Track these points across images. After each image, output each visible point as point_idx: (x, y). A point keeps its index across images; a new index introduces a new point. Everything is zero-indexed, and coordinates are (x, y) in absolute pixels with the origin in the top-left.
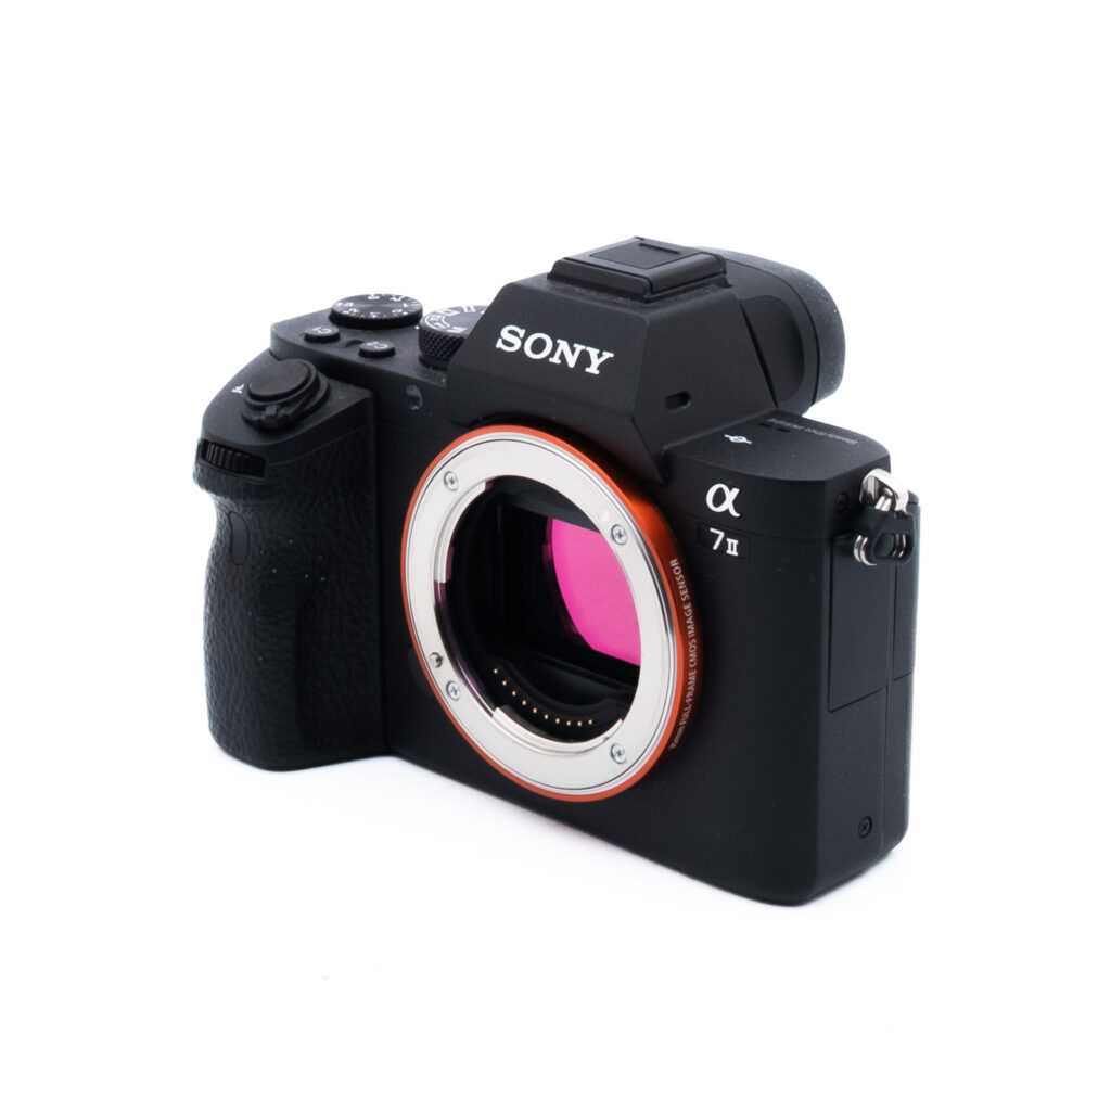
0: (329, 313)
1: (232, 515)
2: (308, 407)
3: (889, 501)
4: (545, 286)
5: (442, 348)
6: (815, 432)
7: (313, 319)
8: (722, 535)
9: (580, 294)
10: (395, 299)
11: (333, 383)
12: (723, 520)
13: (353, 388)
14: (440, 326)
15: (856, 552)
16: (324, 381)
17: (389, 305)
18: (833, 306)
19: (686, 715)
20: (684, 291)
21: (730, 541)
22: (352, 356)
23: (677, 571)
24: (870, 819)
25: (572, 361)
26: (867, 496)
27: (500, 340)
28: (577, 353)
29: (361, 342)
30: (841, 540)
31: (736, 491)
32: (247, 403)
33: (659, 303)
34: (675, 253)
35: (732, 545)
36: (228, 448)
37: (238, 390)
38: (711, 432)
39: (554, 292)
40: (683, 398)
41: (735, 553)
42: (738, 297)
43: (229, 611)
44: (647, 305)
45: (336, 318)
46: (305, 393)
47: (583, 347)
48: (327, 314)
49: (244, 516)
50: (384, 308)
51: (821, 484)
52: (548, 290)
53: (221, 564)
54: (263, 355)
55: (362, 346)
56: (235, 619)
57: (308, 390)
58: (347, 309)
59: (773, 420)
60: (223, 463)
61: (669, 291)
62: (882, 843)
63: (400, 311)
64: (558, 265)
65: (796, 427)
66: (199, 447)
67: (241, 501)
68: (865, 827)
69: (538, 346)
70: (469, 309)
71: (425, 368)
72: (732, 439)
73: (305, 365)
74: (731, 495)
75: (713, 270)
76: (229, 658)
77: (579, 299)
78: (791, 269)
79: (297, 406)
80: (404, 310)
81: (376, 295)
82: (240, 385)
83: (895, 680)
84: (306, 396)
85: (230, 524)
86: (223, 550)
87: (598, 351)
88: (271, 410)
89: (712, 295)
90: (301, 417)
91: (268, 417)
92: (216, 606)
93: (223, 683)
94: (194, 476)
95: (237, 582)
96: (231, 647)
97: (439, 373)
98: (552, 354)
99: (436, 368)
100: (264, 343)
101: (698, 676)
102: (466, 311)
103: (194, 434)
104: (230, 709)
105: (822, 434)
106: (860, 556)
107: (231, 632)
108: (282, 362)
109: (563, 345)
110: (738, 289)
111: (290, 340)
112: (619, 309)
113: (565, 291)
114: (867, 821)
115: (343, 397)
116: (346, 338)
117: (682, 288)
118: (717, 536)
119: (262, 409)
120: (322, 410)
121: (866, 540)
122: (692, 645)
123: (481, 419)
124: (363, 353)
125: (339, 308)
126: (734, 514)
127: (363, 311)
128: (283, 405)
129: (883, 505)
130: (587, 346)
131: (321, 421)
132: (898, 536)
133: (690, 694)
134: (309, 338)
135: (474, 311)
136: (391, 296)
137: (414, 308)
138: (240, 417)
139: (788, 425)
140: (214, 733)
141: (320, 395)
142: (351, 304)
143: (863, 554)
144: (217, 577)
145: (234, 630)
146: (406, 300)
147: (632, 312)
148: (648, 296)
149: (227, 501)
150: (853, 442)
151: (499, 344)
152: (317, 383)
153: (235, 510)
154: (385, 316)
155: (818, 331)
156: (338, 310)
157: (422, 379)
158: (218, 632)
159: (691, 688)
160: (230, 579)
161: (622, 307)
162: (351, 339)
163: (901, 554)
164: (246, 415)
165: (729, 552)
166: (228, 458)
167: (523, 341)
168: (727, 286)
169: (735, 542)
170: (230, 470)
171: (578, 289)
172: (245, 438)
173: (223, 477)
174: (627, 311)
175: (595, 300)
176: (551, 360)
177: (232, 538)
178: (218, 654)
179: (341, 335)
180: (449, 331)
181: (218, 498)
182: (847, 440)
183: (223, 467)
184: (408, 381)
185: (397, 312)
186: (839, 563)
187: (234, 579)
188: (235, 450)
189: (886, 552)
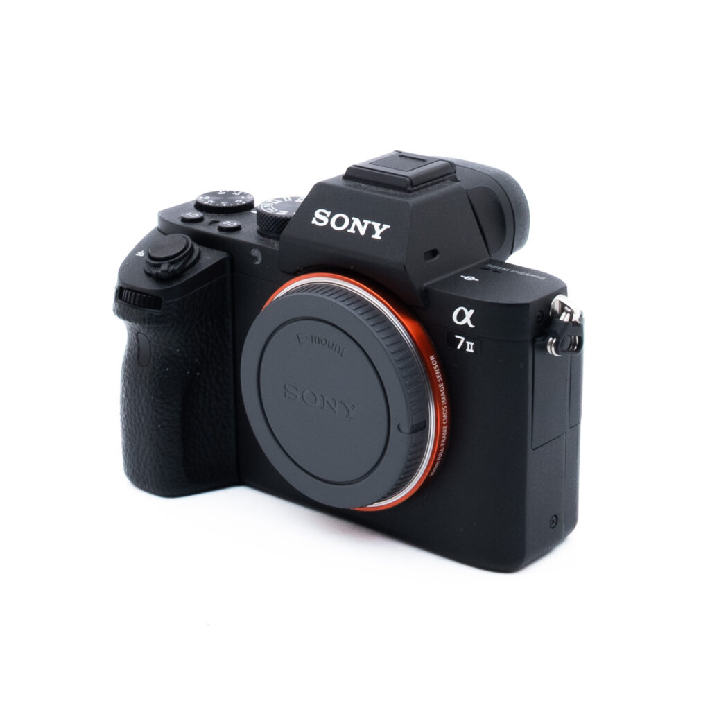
0: (195, 203)
1: (139, 334)
2: (187, 264)
3: (568, 315)
4: (341, 183)
5: (273, 224)
6: (517, 272)
7: (184, 207)
8: (463, 339)
9: (366, 188)
10: (236, 194)
11: (203, 249)
12: (464, 330)
13: (215, 252)
14: (271, 210)
15: (549, 348)
16: (196, 247)
17: (232, 198)
18: (522, 192)
19: (441, 454)
20: (431, 185)
21: (468, 343)
22: (214, 230)
23: (434, 363)
24: (556, 516)
25: (362, 231)
26: (554, 312)
27: (314, 219)
28: (366, 226)
29: (218, 222)
30: (539, 341)
31: (472, 311)
32: (147, 262)
33: (416, 193)
34: (423, 160)
35: (470, 345)
36: (137, 292)
37: (141, 254)
38: (452, 274)
39: (349, 188)
40: (434, 253)
41: (472, 351)
42: (465, 188)
43: (138, 396)
44: (410, 195)
45: (199, 206)
46: (185, 255)
47: (369, 222)
48: (193, 204)
49: (147, 335)
50: (230, 200)
51: (526, 306)
52: (344, 186)
53: (132, 366)
54: (154, 231)
55: (220, 224)
56: (143, 401)
57: (187, 254)
58: (207, 201)
59: (489, 265)
60: (134, 301)
61: (422, 185)
62: (563, 531)
63: (241, 201)
64: (349, 170)
65: (505, 269)
66: (117, 291)
67: (147, 325)
68: (553, 522)
69: (340, 222)
70: (287, 199)
71: (262, 238)
72: (466, 278)
73: (184, 237)
74: (469, 314)
75: (448, 171)
76: (139, 426)
77: (365, 192)
78: (494, 169)
79: (181, 264)
80: (243, 200)
81: (223, 191)
82: (140, 251)
83: (570, 428)
84: (186, 257)
85: (138, 341)
86: (133, 357)
87: (379, 224)
88: (164, 267)
89: (449, 187)
90: (184, 270)
91: (163, 271)
92: (129, 393)
93: (135, 443)
94: (114, 310)
95: (143, 378)
96: (140, 419)
97: (272, 241)
98: (349, 227)
99: (269, 237)
100: (154, 224)
101: (448, 429)
102: (286, 200)
103: (113, 283)
104: (139, 459)
105: (522, 273)
106: (551, 350)
107: (140, 410)
108: (168, 236)
109: (356, 221)
110: (464, 183)
111: (172, 221)
112: (391, 197)
113: (355, 186)
114: (554, 518)
115: (209, 258)
116: (208, 219)
117: (430, 183)
118: (460, 340)
119: (159, 266)
120: (197, 265)
121: (555, 340)
122: (445, 409)
123: (302, 269)
124: (221, 229)
125: (201, 200)
126: (471, 326)
127: (217, 201)
128: (171, 264)
129: (565, 318)
130: (372, 221)
131: (196, 273)
132: (573, 337)
133: (443, 441)
134: (184, 220)
135: (291, 200)
136: (232, 192)
137: (249, 200)
138: (143, 272)
139: (500, 268)
140: (128, 475)
141: (195, 256)
142: (208, 197)
143: (553, 349)
144: (130, 375)
145: (142, 408)
146: (242, 194)
147: (401, 199)
148: (409, 189)
149: (137, 326)
150: (542, 278)
151: (314, 221)
152: (192, 248)
153: (142, 331)
154: (231, 205)
155: (514, 208)
156: (201, 202)
157: (261, 244)
158: (131, 410)
159: (444, 437)
160: (138, 375)
161: (393, 196)
162: (212, 220)
163: (576, 348)
164: (148, 271)
165: (468, 350)
166: (137, 299)
167: (330, 219)
168: (457, 181)
169: (472, 344)
170: (139, 306)
171: (363, 185)
172: (147, 285)
173: (134, 310)
174: (397, 198)
175: (374, 192)
176: (349, 231)
177: (139, 349)
178: (131, 423)
179: (205, 218)
180: (277, 213)
181: (131, 324)
182: (539, 277)
183: (134, 304)
184: (252, 246)
185: (239, 202)
186: (538, 355)
187: (141, 376)
188: (142, 293)
189: (565, 348)
